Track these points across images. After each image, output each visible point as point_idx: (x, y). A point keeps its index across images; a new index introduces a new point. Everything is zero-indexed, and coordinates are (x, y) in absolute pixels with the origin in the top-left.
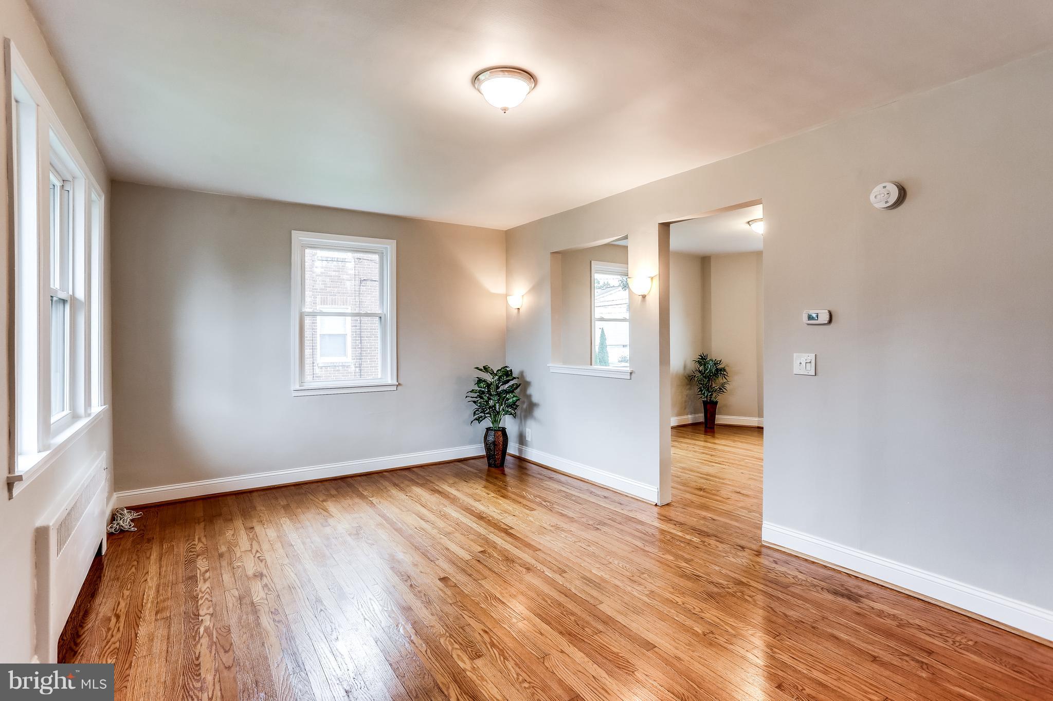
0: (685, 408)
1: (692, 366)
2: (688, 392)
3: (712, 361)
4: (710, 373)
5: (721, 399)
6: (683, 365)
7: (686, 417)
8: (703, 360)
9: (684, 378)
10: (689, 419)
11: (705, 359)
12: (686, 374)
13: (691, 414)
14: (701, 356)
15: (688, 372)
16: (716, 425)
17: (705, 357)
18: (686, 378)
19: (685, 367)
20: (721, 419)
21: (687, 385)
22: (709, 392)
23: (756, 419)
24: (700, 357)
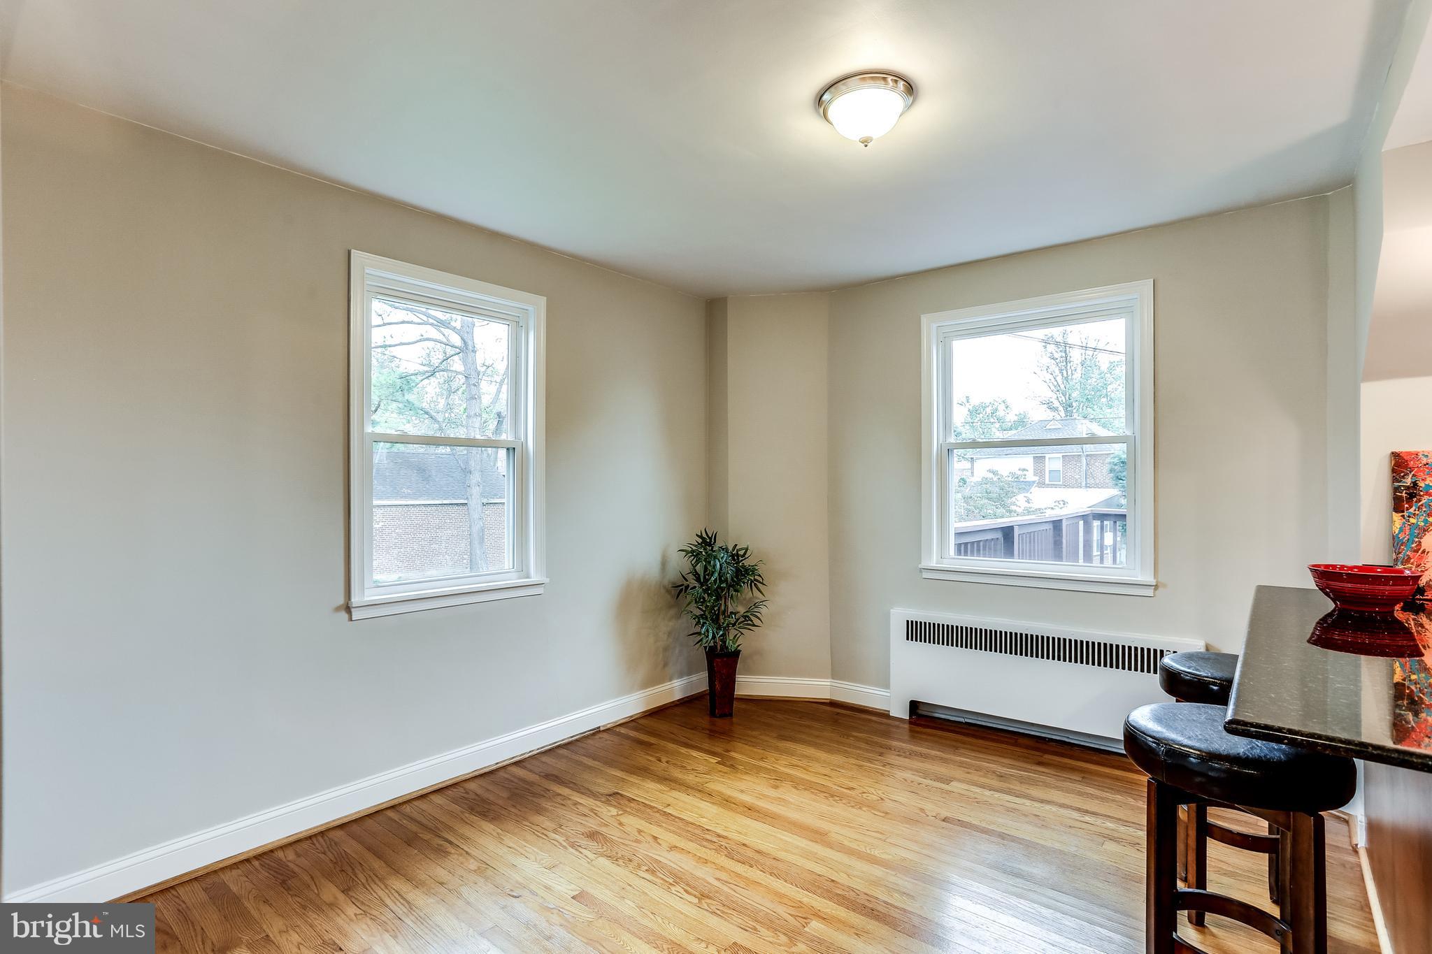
0: (665, 665)
1: (680, 564)
2: (671, 624)
3: (726, 550)
4: (721, 582)
5: (745, 641)
6: (659, 558)
7: (666, 686)
8: (705, 546)
9: (663, 591)
10: (675, 689)
11: (710, 545)
12: (666, 582)
13: (681, 675)
14: (701, 537)
15: (673, 575)
16: (736, 698)
17: (710, 539)
18: (668, 591)
19: (664, 564)
20: (750, 684)
21: (670, 607)
22: (719, 628)
23: (827, 682)
24: (700, 541)
